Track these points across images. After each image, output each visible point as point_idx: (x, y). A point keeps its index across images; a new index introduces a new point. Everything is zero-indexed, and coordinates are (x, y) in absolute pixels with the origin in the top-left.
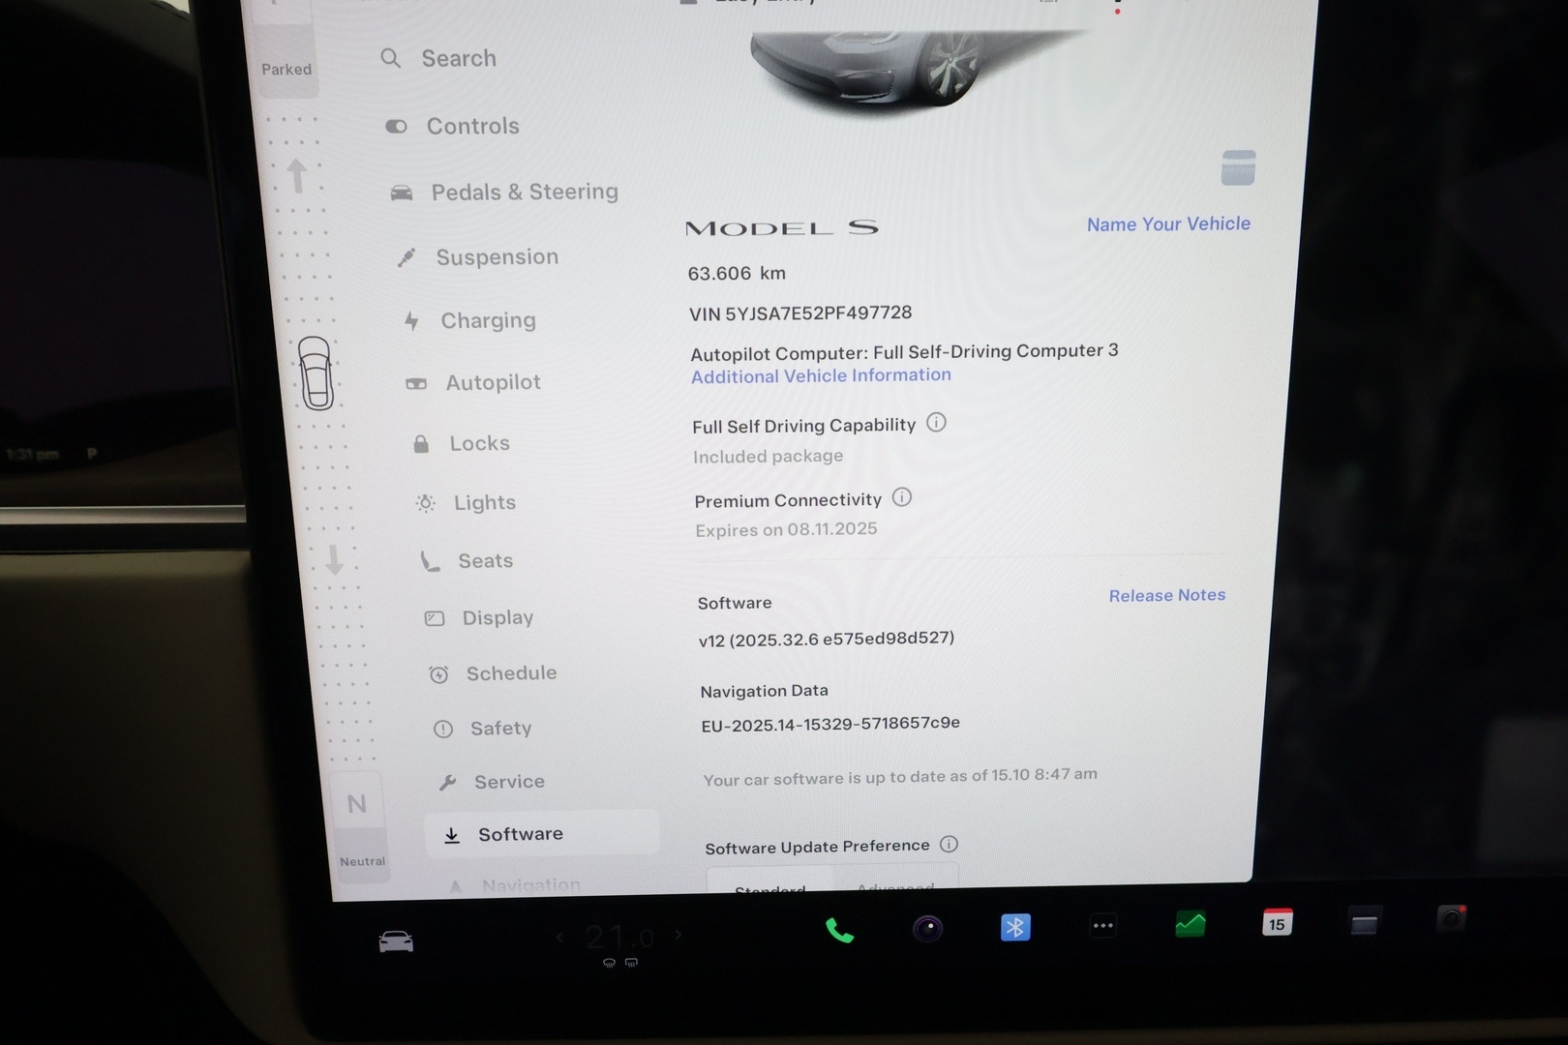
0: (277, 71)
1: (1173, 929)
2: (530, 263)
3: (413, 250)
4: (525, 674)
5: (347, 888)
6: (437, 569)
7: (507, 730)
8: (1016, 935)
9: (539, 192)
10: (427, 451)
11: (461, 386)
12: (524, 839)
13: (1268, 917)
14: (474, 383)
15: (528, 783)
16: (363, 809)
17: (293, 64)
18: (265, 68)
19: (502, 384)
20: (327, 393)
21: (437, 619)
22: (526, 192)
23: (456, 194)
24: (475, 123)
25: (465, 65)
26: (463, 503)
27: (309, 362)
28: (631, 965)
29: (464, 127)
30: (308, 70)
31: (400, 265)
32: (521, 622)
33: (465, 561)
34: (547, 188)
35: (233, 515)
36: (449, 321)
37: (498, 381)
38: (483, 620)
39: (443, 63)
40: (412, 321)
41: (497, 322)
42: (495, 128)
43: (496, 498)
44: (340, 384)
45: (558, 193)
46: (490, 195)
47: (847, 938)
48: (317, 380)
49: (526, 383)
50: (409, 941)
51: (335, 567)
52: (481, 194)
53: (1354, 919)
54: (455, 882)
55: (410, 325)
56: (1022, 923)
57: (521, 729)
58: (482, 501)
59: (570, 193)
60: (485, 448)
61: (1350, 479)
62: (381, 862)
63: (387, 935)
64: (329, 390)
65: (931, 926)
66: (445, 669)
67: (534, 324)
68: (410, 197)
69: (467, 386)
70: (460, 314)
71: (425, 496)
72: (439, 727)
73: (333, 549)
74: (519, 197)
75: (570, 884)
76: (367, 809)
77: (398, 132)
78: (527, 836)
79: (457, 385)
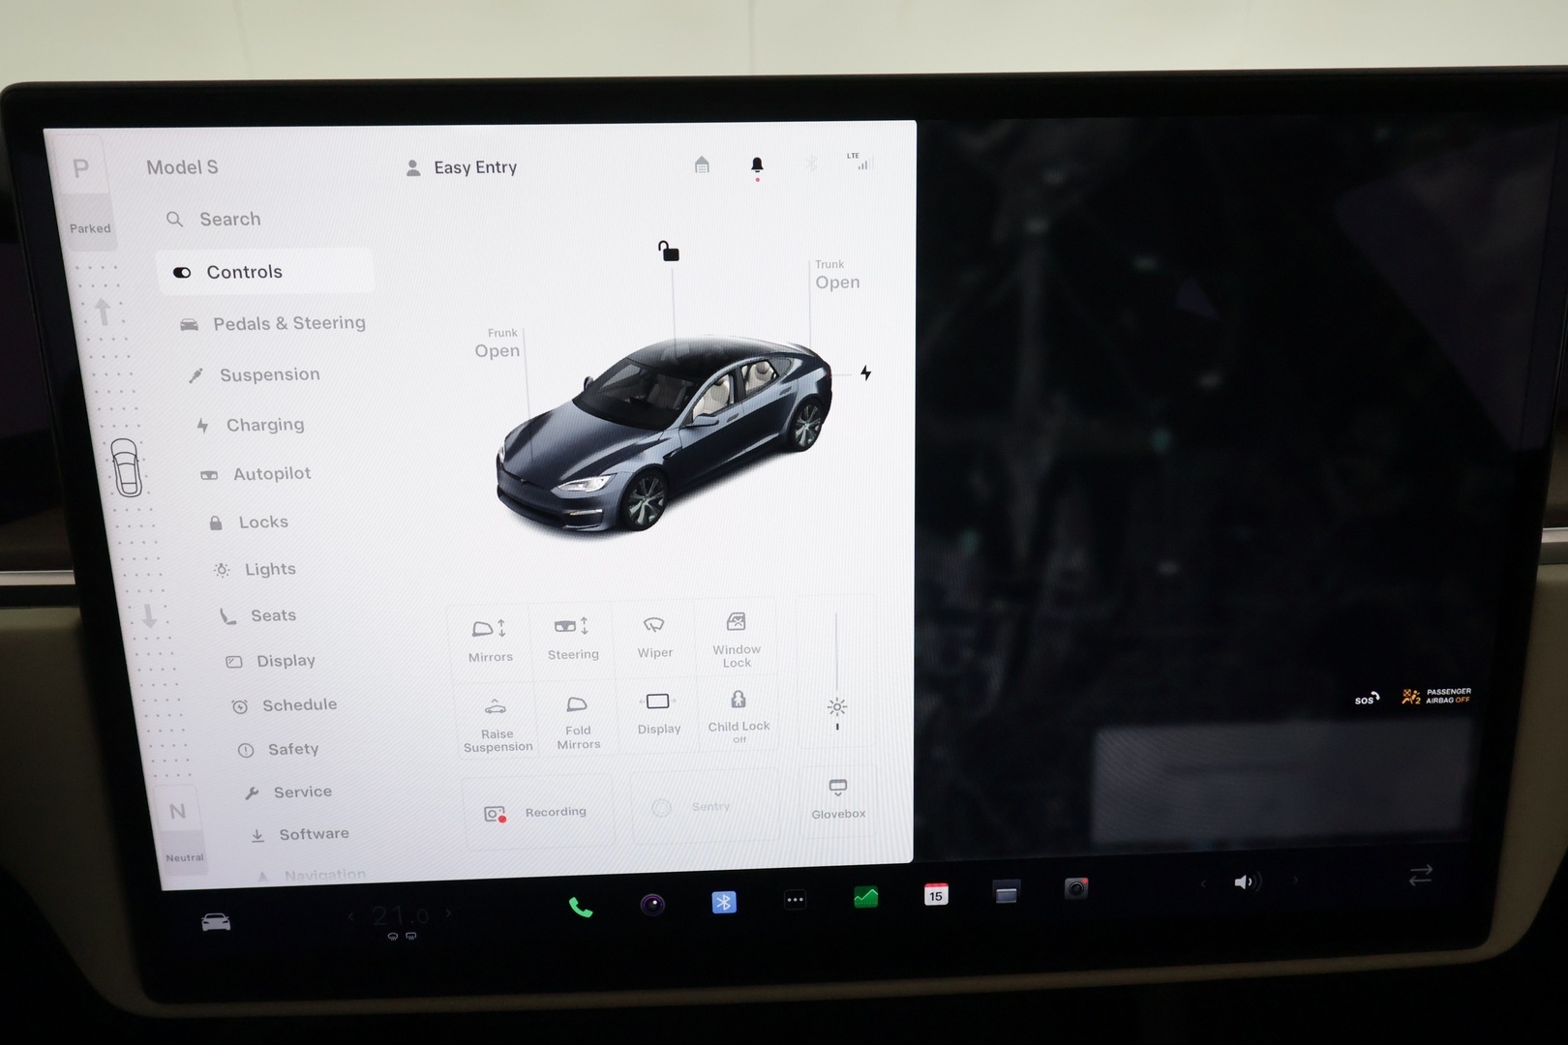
0: (83, 230)
1: (853, 902)
2: (296, 379)
3: (201, 369)
4: (311, 705)
5: (174, 878)
6: (234, 623)
7: (298, 750)
8: (725, 909)
9: (301, 323)
10: (221, 529)
11: (245, 476)
12: (317, 837)
13: (929, 890)
14: (257, 475)
15: (318, 792)
16: (183, 816)
17: (95, 225)
18: (73, 227)
19: (280, 475)
20: (136, 483)
21: (236, 662)
22: (290, 324)
23: (234, 325)
24: (245, 270)
25: (235, 224)
26: (252, 570)
27: (120, 459)
28: (412, 938)
29: (237, 273)
30: (108, 229)
32: (305, 664)
33: (256, 616)
34: (307, 320)
35: (67, 579)
36: (233, 425)
37: (276, 473)
38: (274, 663)
39: (217, 223)
40: (203, 426)
41: (273, 426)
42: (263, 273)
44: (146, 476)
45: (316, 324)
46: (261, 326)
47: (587, 914)
48: (127, 474)
49: (299, 474)
50: (227, 922)
51: (150, 622)
52: (254, 325)
54: (262, 874)
55: (202, 429)
56: (729, 899)
58: (268, 568)
59: (326, 324)
60: (268, 526)
61: (970, 542)
62: (200, 858)
63: (208, 917)
64: (138, 482)
65: (655, 902)
66: (245, 702)
67: (303, 427)
68: (196, 328)
69: (251, 476)
70: (242, 420)
71: (221, 565)
72: (242, 749)
73: (147, 608)
74: (285, 327)
75: (358, 874)
76: (186, 814)
77: (183, 277)
78: (319, 835)
79: (242, 476)
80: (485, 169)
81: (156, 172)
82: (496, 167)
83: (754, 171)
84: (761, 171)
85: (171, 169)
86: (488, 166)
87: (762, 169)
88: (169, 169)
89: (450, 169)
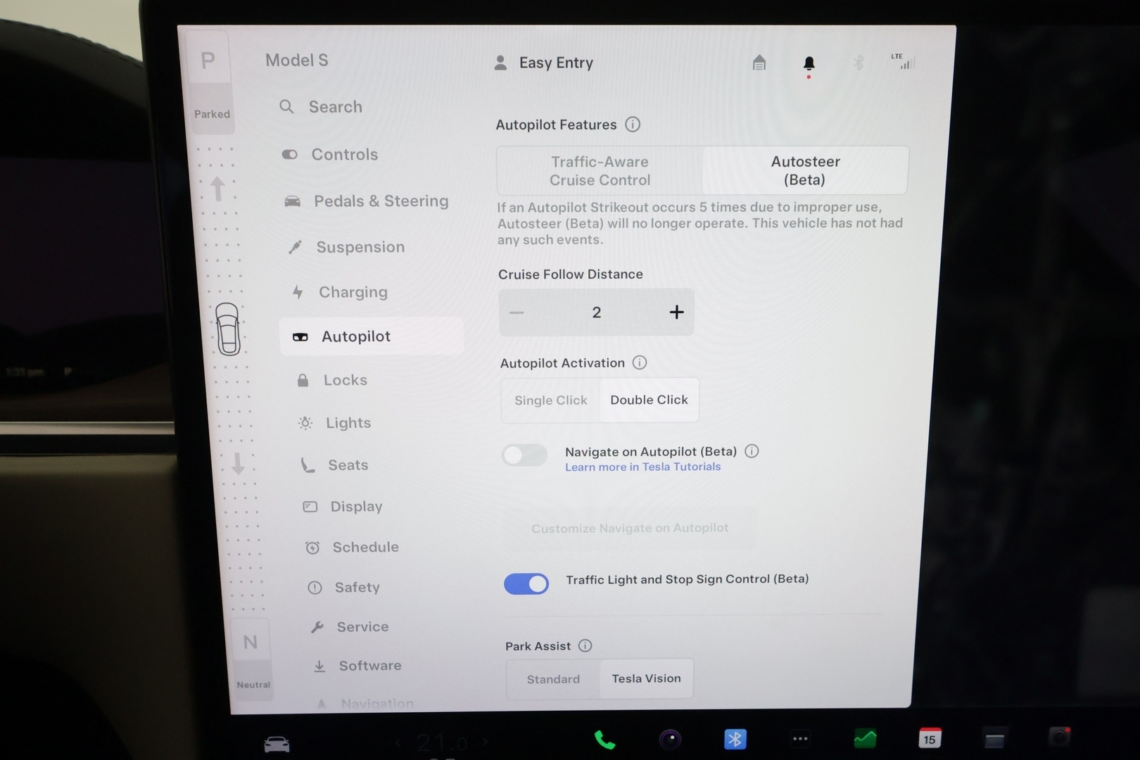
0: (205, 115)
1: (853, 742)
2: (384, 251)
3: (300, 242)
4: (375, 548)
5: (242, 703)
6: (313, 471)
7: (362, 588)
8: (736, 745)
9: (391, 201)
10: (307, 385)
11: (332, 339)
12: (372, 669)
13: (923, 734)
14: (342, 337)
15: (377, 628)
16: (255, 646)
17: (217, 111)
18: (197, 113)
19: (363, 338)
20: (235, 343)
21: (312, 507)
22: (382, 201)
23: (332, 202)
24: (346, 152)
25: (340, 111)
26: (332, 423)
27: (223, 321)
29: (338, 155)
30: (228, 114)
31: (290, 252)
32: (373, 510)
33: (333, 465)
34: (397, 199)
35: (166, 429)
36: (325, 292)
37: (360, 335)
38: (345, 508)
39: (324, 110)
40: (298, 292)
41: (360, 293)
42: (361, 156)
43: (357, 420)
44: (245, 337)
45: (405, 202)
46: (356, 203)
47: (610, 746)
48: (228, 334)
49: (380, 337)
50: (286, 745)
51: (238, 469)
52: (350, 202)
53: (988, 736)
54: (321, 701)
55: (297, 295)
56: (740, 736)
57: (372, 588)
58: (346, 422)
59: (414, 202)
60: (349, 383)
61: (981, 412)
62: (267, 685)
63: (270, 740)
64: (237, 342)
65: (672, 737)
66: (317, 544)
67: (386, 295)
68: (298, 204)
69: (337, 339)
70: (333, 287)
71: (305, 418)
72: (312, 586)
73: (237, 455)
74: (377, 204)
75: (405, 703)
76: (258, 646)
77: (291, 158)
78: (375, 667)
79: (329, 338)
80: (564, 65)
81: (273, 64)
82: (574, 63)
83: (806, 69)
84: (812, 69)
85: (287, 62)
86: (567, 62)
87: (814, 67)
88: (285, 62)
89: (533, 64)
